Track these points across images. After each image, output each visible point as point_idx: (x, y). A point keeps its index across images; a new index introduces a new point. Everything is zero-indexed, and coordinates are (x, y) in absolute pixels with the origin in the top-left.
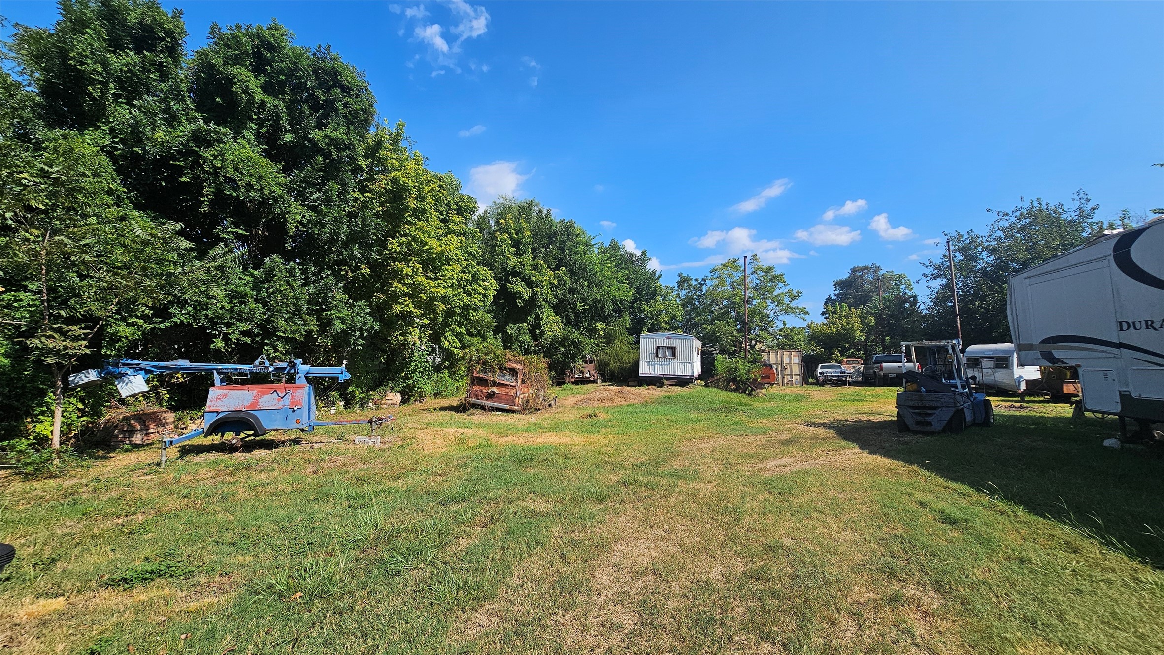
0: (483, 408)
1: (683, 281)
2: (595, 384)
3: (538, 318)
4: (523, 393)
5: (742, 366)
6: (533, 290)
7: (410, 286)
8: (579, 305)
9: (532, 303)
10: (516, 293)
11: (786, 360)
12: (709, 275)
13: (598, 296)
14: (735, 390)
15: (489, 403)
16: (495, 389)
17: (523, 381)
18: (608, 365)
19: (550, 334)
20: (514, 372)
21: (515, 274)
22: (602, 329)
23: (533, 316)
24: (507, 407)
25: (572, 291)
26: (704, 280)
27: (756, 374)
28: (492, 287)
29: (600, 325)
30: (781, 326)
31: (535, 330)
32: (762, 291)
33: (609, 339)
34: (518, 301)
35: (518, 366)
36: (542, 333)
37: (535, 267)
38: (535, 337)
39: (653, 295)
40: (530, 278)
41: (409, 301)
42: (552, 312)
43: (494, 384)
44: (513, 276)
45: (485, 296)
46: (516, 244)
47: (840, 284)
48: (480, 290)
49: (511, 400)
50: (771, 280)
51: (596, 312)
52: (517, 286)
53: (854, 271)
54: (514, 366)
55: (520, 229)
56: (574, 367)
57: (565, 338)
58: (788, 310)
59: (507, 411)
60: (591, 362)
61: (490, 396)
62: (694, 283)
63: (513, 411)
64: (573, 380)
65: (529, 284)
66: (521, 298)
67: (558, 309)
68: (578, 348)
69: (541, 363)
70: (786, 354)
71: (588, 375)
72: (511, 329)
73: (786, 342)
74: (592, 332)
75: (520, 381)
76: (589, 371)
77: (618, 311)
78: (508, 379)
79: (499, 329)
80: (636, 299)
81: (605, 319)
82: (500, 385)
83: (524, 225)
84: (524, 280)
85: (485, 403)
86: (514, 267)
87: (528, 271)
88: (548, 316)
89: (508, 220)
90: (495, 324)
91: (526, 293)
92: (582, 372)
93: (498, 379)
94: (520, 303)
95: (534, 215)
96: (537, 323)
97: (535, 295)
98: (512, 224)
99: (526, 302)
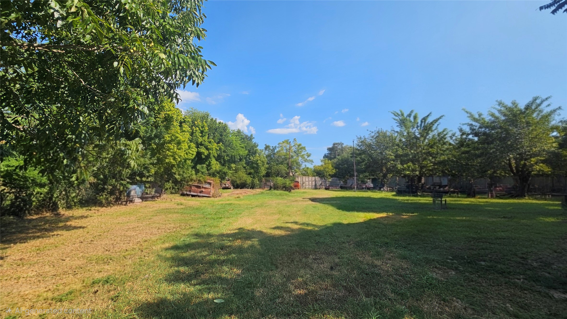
0: (199, 196)
1: (267, 147)
2: (230, 190)
3: (210, 163)
4: (213, 191)
5: (288, 182)
7: (172, 152)
8: (226, 157)
9: (208, 157)
10: (202, 152)
11: (304, 180)
12: (277, 146)
13: (233, 154)
14: (285, 191)
15: (201, 195)
16: (204, 190)
17: (213, 187)
18: (235, 181)
19: (214, 169)
20: (210, 184)
22: (234, 167)
23: (208, 162)
24: (207, 195)
25: (224, 152)
26: (275, 147)
27: (292, 185)
28: (194, 151)
29: (233, 165)
30: (304, 167)
31: (208, 167)
32: (297, 153)
33: (236, 171)
35: (211, 182)
36: (211, 168)
37: (210, 142)
38: (208, 170)
39: (255, 153)
40: (207, 146)
41: (171, 158)
42: (215, 160)
43: (203, 187)
44: (201, 145)
45: (192, 154)
46: (202, 132)
47: (329, 149)
48: (191, 152)
49: (209, 193)
50: (301, 149)
51: (232, 160)
52: (203, 150)
53: (334, 144)
55: (203, 126)
56: (223, 182)
57: (220, 171)
58: (306, 161)
59: (207, 197)
60: (229, 180)
61: (201, 192)
62: (271, 148)
63: (209, 197)
64: (221, 188)
65: (207, 149)
67: (218, 159)
68: (224, 175)
70: (304, 177)
71: (228, 186)
72: (199, 167)
73: (305, 174)
74: (230, 168)
75: (212, 187)
76: (228, 184)
77: (241, 160)
78: (207, 186)
79: (194, 167)
80: (248, 154)
81: (235, 162)
82: (205, 188)
83: (205, 124)
84: (205, 147)
85: (199, 194)
86: (201, 142)
87: (207, 143)
88: (214, 162)
89: (198, 122)
90: (192, 164)
91: (206, 152)
92: (225, 185)
93: (204, 186)
94: (203, 157)
95: (209, 120)
96: (209, 165)
97: (210, 153)
98: (200, 124)
99: (206, 156)
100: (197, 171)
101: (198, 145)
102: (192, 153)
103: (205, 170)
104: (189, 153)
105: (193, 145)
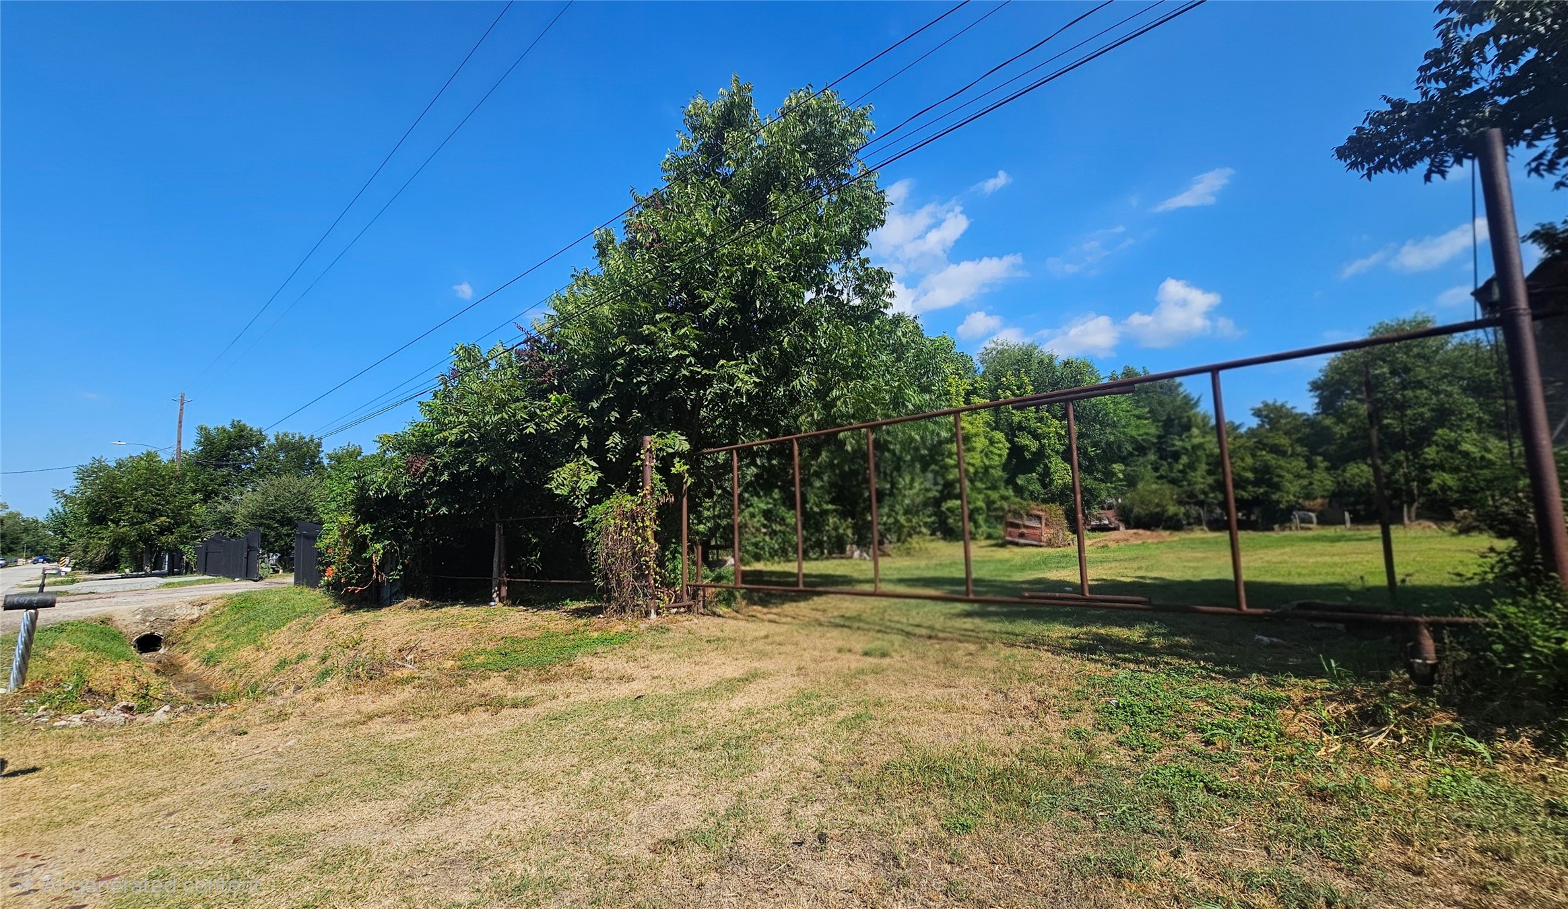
0: (1017, 544)
2: (1116, 532)
3: (1047, 469)
4: (1046, 534)
6: (1040, 442)
8: (1089, 449)
9: (1040, 455)
10: (1024, 446)
13: (1112, 438)
15: (1022, 541)
16: (1026, 532)
17: (1046, 525)
18: (1131, 511)
19: (1060, 481)
20: (1039, 518)
21: (1020, 428)
22: (1120, 471)
23: (1042, 466)
24: (1036, 543)
25: (1081, 436)
28: (1003, 447)
29: (1117, 467)
31: (1046, 478)
33: (1131, 481)
34: (1026, 454)
35: (1041, 513)
36: (1052, 480)
37: (1041, 420)
38: (1044, 486)
40: (1035, 431)
42: (1060, 460)
43: (1024, 526)
44: (1019, 431)
45: (1000, 456)
48: (996, 451)
49: (1038, 538)
51: (1111, 453)
52: (1025, 440)
54: (1038, 513)
55: (1022, 384)
56: (1090, 513)
59: (1036, 546)
60: (1110, 508)
61: (1022, 535)
63: (1041, 546)
64: (1089, 527)
65: (1036, 436)
66: (1028, 451)
67: (1067, 456)
68: (1092, 495)
69: (1058, 510)
71: (1106, 522)
72: (1020, 481)
74: (1108, 475)
75: (1043, 525)
76: (1108, 518)
78: (1034, 524)
79: (1010, 482)
81: (1123, 460)
82: (1029, 528)
83: (1026, 380)
84: (1029, 432)
85: (1016, 540)
86: (1020, 422)
87: (1033, 424)
88: (1057, 465)
89: (1009, 378)
90: (1006, 476)
91: (1033, 445)
92: (1100, 519)
93: (1027, 523)
94: (1028, 455)
95: (1035, 366)
96: (1046, 473)
97: (1042, 446)
98: (1013, 380)
99: (1033, 454)
100: (1019, 490)
101: (1012, 431)
102: (999, 452)
103: (1036, 487)
104: (991, 452)
105: (999, 436)
